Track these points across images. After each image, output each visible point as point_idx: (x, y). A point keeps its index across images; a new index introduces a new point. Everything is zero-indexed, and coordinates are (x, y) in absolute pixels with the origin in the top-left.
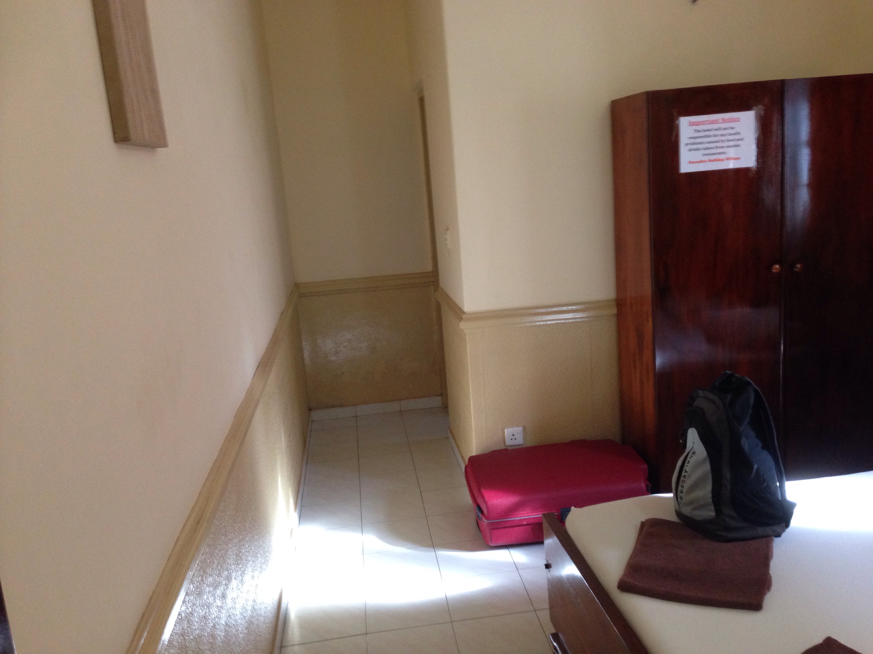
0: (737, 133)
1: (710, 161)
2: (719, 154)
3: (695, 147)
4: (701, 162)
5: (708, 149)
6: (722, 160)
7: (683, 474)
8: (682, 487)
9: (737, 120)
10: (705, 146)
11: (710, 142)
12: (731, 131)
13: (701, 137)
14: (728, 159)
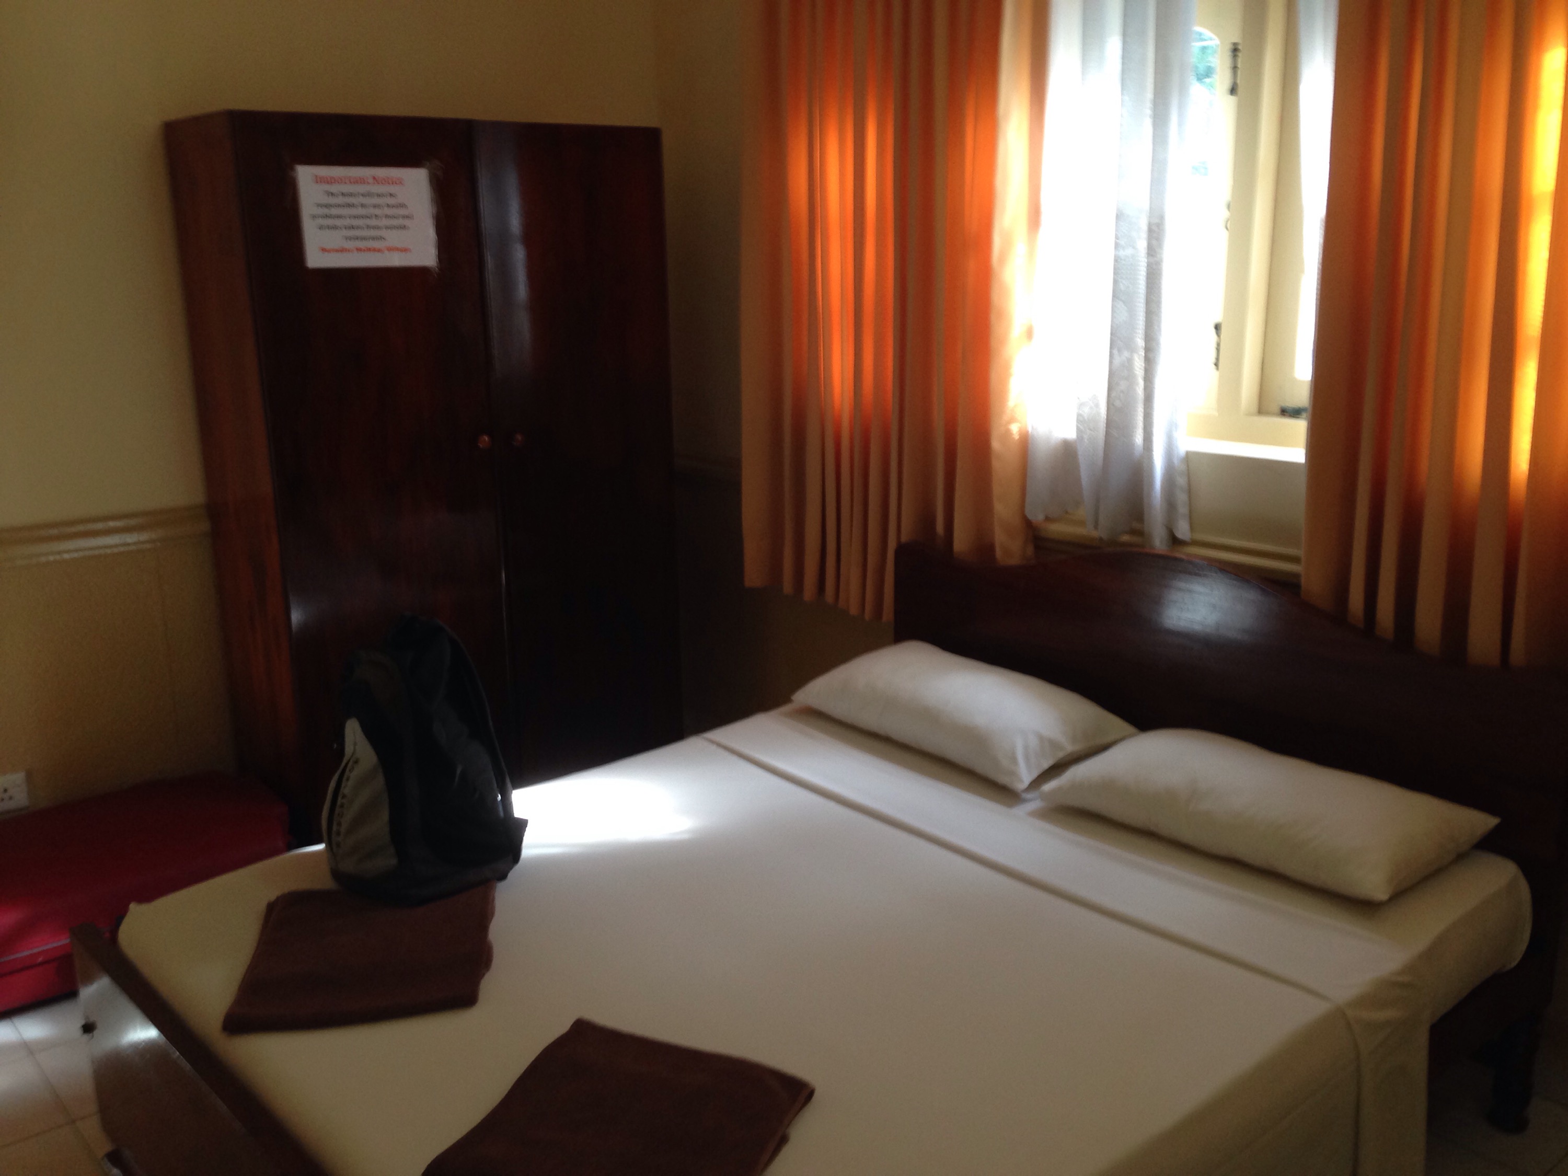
0: (402, 206)
1: (359, 250)
2: (373, 238)
3: (330, 222)
4: (343, 250)
5: (352, 227)
6: (379, 251)
7: (340, 801)
8: (339, 824)
9: (399, 182)
10: (348, 222)
11: (355, 217)
12: (391, 201)
13: (339, 206)
14: (390, 249)
